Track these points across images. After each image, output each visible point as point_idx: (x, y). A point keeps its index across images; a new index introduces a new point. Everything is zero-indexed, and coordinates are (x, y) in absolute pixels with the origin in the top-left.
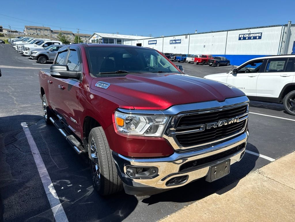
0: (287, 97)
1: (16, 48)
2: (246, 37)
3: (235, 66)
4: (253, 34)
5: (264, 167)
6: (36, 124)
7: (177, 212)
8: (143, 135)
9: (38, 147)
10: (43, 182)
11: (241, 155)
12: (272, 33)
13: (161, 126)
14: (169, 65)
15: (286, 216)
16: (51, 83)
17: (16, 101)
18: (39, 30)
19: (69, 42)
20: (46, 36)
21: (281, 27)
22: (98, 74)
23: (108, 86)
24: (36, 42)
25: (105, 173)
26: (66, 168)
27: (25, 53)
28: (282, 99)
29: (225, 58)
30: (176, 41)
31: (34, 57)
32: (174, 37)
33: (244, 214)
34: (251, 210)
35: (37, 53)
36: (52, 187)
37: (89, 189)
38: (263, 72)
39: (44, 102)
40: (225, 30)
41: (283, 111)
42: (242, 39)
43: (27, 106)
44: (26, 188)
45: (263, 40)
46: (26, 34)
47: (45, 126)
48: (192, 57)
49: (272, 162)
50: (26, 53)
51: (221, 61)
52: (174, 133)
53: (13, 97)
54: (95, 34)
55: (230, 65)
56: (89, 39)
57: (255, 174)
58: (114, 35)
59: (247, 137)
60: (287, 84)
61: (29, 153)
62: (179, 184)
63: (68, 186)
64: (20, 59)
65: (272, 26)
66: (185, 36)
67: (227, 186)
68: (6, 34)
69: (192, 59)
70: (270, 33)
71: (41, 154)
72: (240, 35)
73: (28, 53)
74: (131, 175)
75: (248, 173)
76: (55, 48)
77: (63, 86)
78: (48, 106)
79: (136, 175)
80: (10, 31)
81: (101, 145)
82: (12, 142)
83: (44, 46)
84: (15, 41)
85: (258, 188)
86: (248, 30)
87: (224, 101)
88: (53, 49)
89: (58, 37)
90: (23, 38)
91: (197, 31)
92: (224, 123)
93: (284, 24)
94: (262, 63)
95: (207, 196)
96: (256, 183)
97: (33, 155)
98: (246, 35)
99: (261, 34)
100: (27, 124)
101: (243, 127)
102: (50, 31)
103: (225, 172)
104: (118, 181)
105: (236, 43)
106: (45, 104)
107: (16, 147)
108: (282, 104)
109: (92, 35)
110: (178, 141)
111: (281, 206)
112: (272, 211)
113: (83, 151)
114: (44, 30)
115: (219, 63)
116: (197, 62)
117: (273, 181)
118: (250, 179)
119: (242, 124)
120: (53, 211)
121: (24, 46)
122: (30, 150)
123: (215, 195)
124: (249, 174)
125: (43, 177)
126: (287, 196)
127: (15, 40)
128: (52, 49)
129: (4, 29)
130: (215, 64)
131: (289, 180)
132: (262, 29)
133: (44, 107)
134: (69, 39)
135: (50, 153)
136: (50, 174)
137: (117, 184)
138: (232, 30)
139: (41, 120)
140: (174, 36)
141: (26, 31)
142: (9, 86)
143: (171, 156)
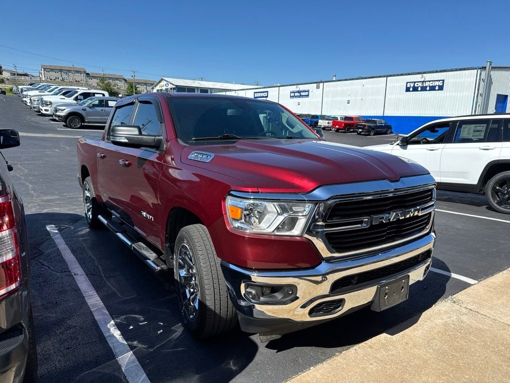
0: (491, 183)
1: (28, 101)
2: (418, 87)
3: (400, 135)
4: (430, 81)
5: (460, 292)
6: (72, 227)
7: (325, 363)
8: (273, 234)
9: (80, 264)
10: (97, 318)
11: (425, 271)
12: (461, 80)
13: (301, 219)
14: (301, 128)
15: (501, 366)
16: (104, 157)
17: (34, 190)
18: (65, 72)
19: (117, 92)
20: (78, 83)
21: (476, 71)
22: (191, 140)
23: (212, 158)
24: (64, 91)
25: (208, 297)
26: (134, 296)
27: (44, 110)
28: (483, 186)
29: (383, 122)
30: (301, 93)
31: (59, 116)
32: (298, 86)
33: (434, 363)
34: (444, 357)
35: (65, 111)
36: (114, 326)
37: (175, 328)
38: (451, 142)
39: (86, 189)
40: (382, 75)
41: (485, 207)
42: (411, 89)
43: (52, 198)
44: (70, 328)
45: (447, 93)
46: (43, 79)
47: (88, 230)
48: (327, 120)
49: (473, 285)
50: (46, 110)
51: (376, 126)
52: (322, 230)
53: (28, 184)
54: (162, 80)
55: (392, 133)
56: (153, 88)
57: (448, 304)
58: (195, 82)
59: (433, 241)
60: (490, 162)
61: (66, 273)
62: (329, 313)
63: (140, 324)
64: (35, 120)
65: (461, 70)
66: (315, 85)
67: (402, 322)
68: (8, 78)
69: (328, 123)
70: (458, 80)
71: (87, 275)
72: (408, 84)
73: (50, 110)
74: (252, 298)
75: (436, 302)
76: (97, 102)
77: (127, 161)
78: (94, 196)
79: (262, 299)
80: (15, 74)
81: (200, 253)
82: (36, 257)
83: (76, 99)
84: (25, 91)
85: (454, 325)
86: (420, 75)
87: (398, 181)
88: (93, 105)
89: (98, 84)
90: (40, 85)
91: (335, 76)
92: (399, 215)
93: (481, 66)
94: (449, 128)
95: (371, 338)
96: (450, 317)
97: (75, 276)
98: (417, 83)
99: (442, 82)
100: (56, 227)
101: (427, 223)
102: (85, 75)
103: (402, 295)
104: (227, 311)
105: (401, 97)
106: (88, 194)
107: (43, 265)
108: (484, 194)
109: (158, 81)
110: (329, 242)
111: (493, 351)
112: (478, 360)
113: (163, 266)
114: (75, 72)
115: (373, 129)
116: (337, 128)
117: (476, 313)
118: (439, 311)
119: (426, 219)
120: (120, 363)
121: (42, 99)
122: (68, 268)
123: (384, 336)
124: (437, 304)
125: (96, 310)
126: (501, 336)
127: (26, 89)
128: (90, 104)
129: (4, 70)
130: (367, 132)
131: (502, 313)
132: (445, 73)
133: (87, 199)
134: (118, 88)
135: (103, 273)
136: (108, 307)
137: (226, 316)
138: (394, 76)
139: (79, 222)
140: (298, 84)
141: (43, 74)
142: (19, 166)
143: (317, 268)
